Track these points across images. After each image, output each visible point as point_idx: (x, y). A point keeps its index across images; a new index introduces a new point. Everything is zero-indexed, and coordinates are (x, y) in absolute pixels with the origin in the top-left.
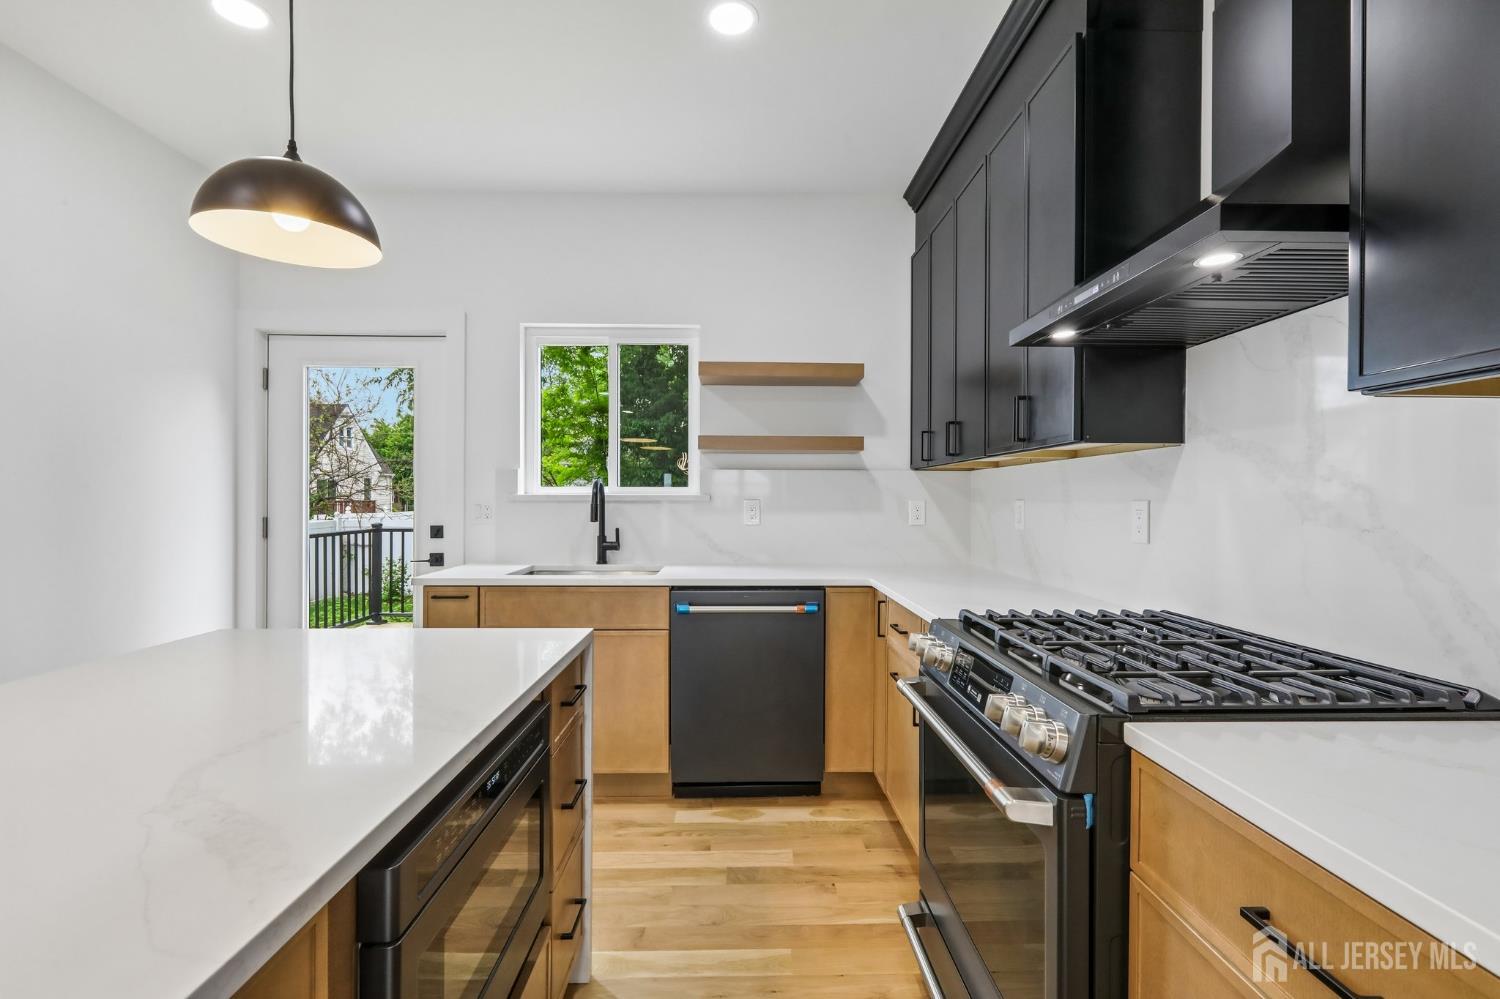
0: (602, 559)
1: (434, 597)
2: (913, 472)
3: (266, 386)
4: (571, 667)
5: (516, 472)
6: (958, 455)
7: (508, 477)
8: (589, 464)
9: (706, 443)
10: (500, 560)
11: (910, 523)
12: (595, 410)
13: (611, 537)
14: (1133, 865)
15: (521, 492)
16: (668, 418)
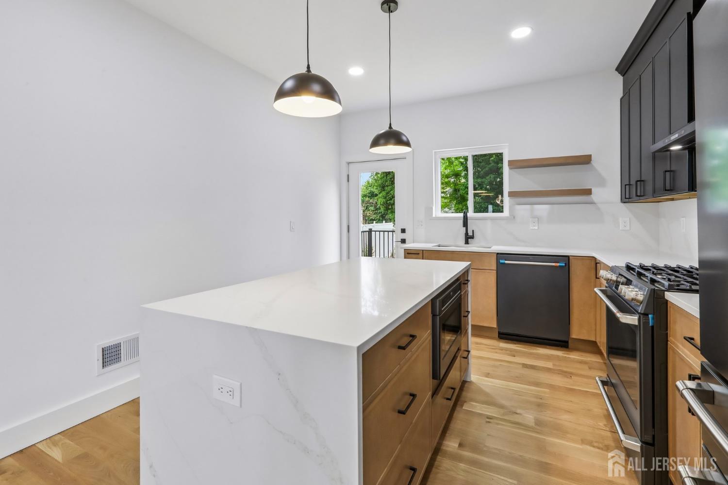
0: (467, 242)
1: (408, 253)
2: (622, 204)
3: (348, 181)
4: (464, 274)
5: (432, 208)
6: (643, 196)
7: (429, 210)
8: (450, 201)
9: (512, 194)
10: (426, 242)
11: (621, 229)
12: (453, 175)
13: (470, 234)
14: (669, 340)
15: (434, 216)
16: (490, 177)
